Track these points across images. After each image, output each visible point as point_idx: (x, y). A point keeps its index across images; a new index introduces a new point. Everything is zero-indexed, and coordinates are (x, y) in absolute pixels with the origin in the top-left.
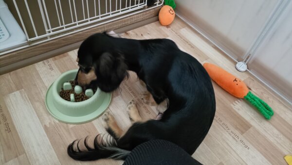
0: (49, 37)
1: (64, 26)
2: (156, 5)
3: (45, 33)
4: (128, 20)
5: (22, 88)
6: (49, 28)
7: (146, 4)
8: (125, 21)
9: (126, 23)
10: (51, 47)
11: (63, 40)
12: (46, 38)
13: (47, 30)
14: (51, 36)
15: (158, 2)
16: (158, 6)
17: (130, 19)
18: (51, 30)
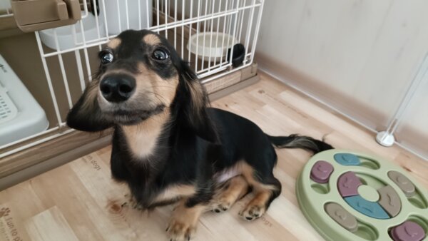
5: (54, 204)
7: (231, 64)
15: (244, 62)
16: (245, 66)
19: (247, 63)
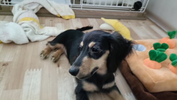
0: (82, 8)
2: (140, 11)
9: (121, 15)
16: (140, 12)
19: (142, 11)
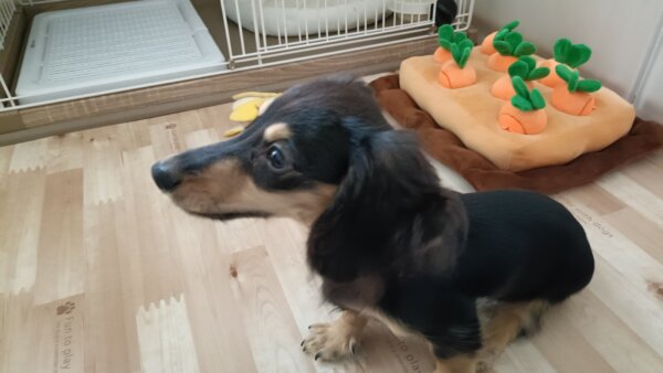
0: (260, 62)
1: (287, 44)
2: (454, 27)
3: (256, 51)
4: (397, 49)
5: (212, 126)
6: (262, 45)
7: (433, 22)
8: (391, 51)
10: (262, 79)
11: (283, 69)
12: (256, 62)
13: (259, 48)
14: (264, 61)
15: (458, 23)
16: (458, 30)
17: (402, 48)
18: (266, 47)
19: (461, 27)
